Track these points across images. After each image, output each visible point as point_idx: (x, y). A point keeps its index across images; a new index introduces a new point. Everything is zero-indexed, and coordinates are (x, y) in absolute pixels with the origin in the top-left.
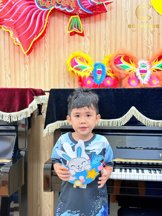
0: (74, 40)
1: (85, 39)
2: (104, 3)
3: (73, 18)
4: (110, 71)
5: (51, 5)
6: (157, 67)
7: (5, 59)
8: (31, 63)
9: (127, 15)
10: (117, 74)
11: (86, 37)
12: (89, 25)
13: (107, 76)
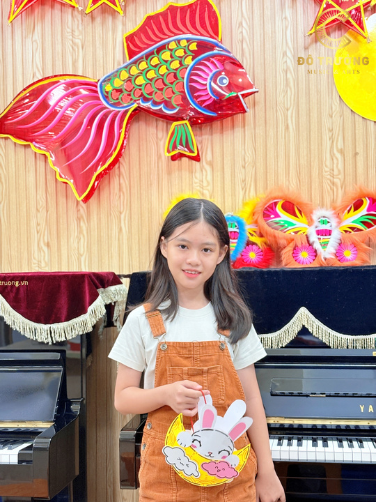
0: (180, 169)
1: (203, 166)
2: (240, 94)
3: (177, 125)
4: (254, 231)
5: (131, 99)
6: (352, 222)
7: (38, 210)
8: (91, 217)
9: (287, 116)
10: (270, 238)
11: (204, 163)
12: (210, 137)
13: (249, 243)
